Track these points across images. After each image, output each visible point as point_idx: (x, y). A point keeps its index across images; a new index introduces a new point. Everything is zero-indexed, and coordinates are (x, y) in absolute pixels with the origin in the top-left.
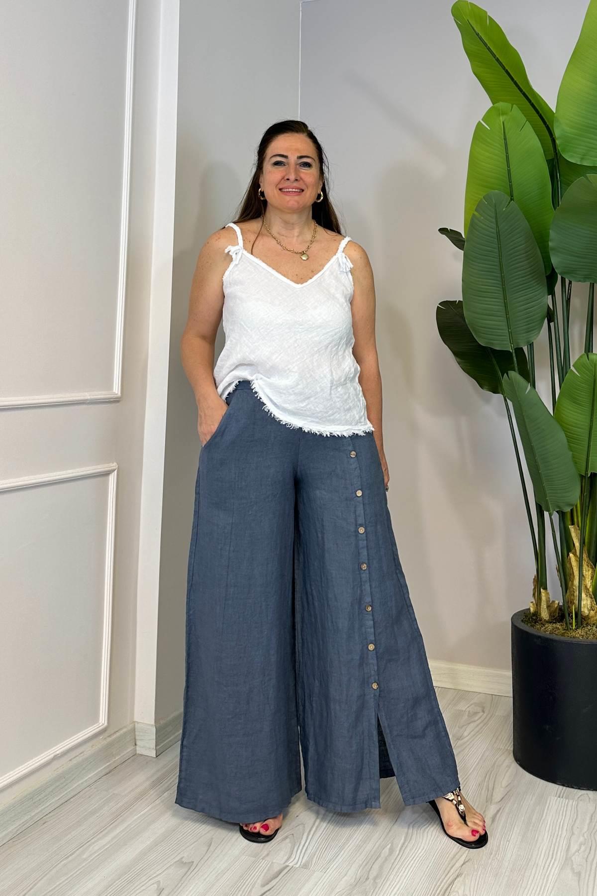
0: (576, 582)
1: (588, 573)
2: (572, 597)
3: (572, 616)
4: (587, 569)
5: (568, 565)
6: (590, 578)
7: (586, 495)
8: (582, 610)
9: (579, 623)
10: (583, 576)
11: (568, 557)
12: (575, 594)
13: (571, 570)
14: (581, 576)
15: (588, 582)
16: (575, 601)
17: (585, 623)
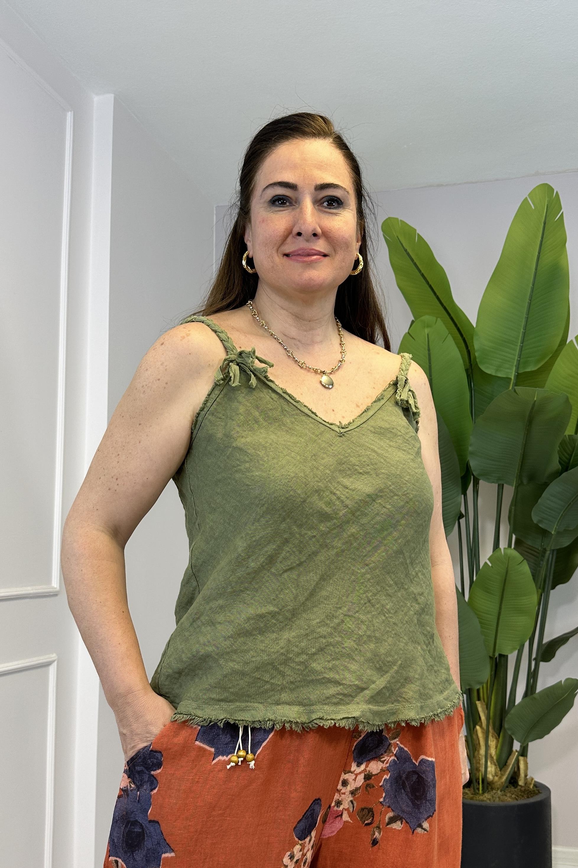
0: (482, 751)
1: (492, 743)
2: (478, 765)
3: (479, 782)
4: (492, 740)
5: (474, 737)
6: (494, 747)
8: (487, 776)
9: (485, 788)
10: (488, 746)
11: (474, 729)
12: (481, 762)
13: (478, 741)
15: (493, 751)
16: (480, 768)
17: (490, 787)
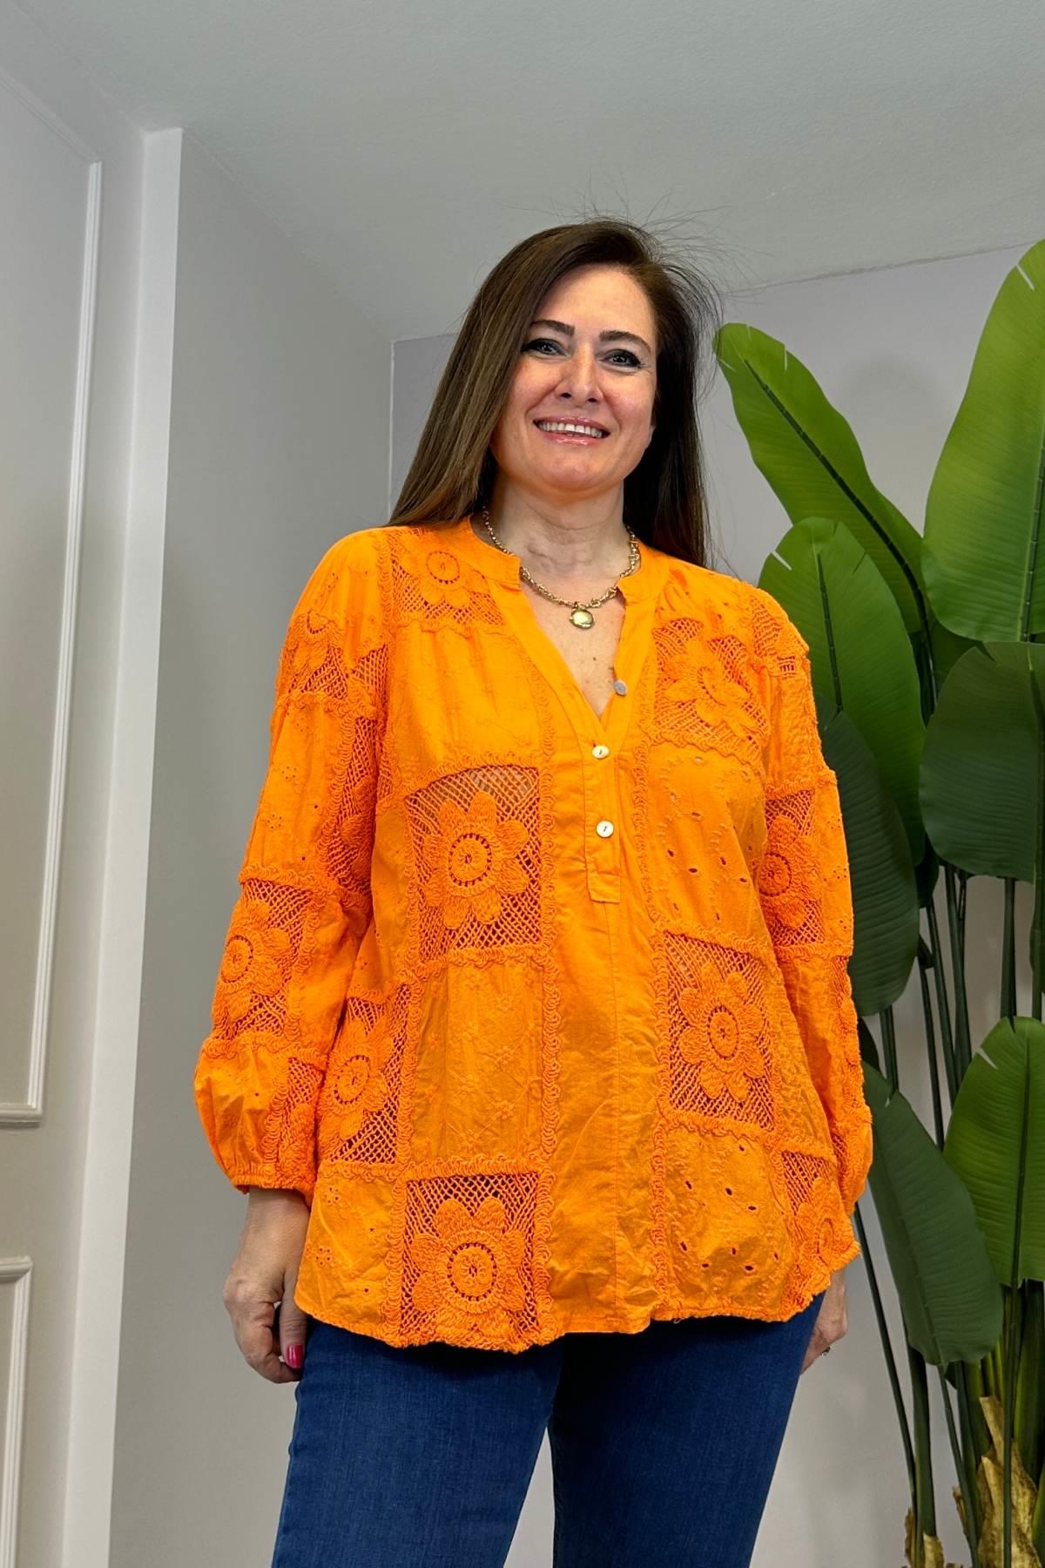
0: (998, 1521)
1: (1022, 1499)
2: (990, 1555)
4: (1020, 1491)
5: (979, 1485)
6: (1027, 1509)
7: (1015, 1328)
10: (1012, 1506)
11: (977, 1466)
12: (996, 1547)
13: (987, 1496)
14: (1009, 1507)
15: (1024, 1519)
16: (996, 1563)
